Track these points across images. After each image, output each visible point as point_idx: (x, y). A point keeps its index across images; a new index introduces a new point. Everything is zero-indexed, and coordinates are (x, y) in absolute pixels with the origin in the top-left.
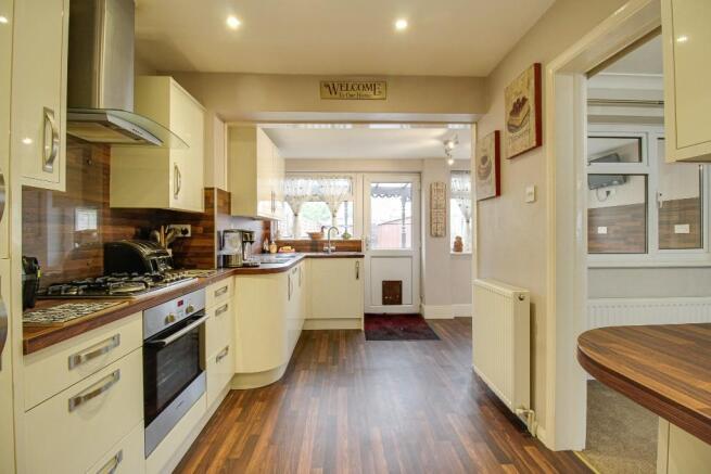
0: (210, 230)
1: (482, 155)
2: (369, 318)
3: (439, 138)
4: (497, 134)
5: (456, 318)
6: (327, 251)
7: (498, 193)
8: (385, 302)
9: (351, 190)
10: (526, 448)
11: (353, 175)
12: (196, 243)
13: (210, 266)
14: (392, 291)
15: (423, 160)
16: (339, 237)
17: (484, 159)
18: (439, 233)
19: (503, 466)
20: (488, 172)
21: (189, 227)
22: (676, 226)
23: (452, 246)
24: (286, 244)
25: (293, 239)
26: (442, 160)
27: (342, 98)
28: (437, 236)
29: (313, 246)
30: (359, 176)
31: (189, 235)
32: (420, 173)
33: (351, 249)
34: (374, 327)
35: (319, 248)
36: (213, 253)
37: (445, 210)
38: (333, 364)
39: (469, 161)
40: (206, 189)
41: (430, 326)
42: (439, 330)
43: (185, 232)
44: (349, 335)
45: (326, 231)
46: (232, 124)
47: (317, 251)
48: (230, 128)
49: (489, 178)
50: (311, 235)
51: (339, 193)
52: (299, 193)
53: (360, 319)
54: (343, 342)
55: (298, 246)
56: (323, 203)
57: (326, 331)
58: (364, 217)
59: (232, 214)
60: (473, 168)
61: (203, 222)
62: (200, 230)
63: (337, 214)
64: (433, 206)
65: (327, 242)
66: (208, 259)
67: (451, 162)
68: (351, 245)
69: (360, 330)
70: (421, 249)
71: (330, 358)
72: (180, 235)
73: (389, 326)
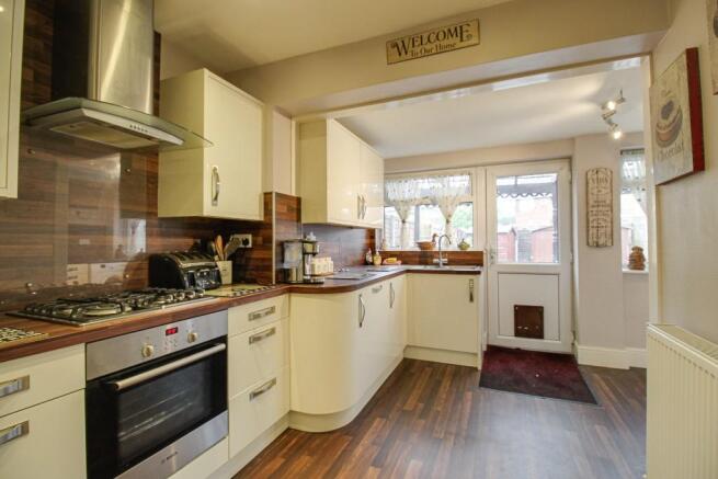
0: (269, 240)
1: (663, 102)
2: (493, 353)
3: (592, 99)
4: (693, 56)
5: (632, 369)
6: (437, 264)
7: (699, 165)
8: (518, 333)
9: (471, 190)
11: (472, 170)
12: (255, 255)
13: (267, 281)
14: (529, 319)
15: (572, 140)
16: (454, 247)
17: (667, 109)
18: (601, 242)
20: (675, 130)
21: (250, 237)
23: (626, 260)
24: (392, 254)
25: (399, 249)
26: (603, 137)
27: (415, 57)
28: (598, 246)
29: (421, 258)
30: (481, 171)
31: (250, 245)
32: (570, 159)
33: (468, 261)
34: (497, 367)
35: (429, 260)
36: (269, 268)
37: (612, 209)
38: (420, 417)
40: (265, 194)
41: (586, 378)
42: (599, 387)
43: (246, 242)
44: (459, 373)
45: (437, 239)
47: (426, 264)
49: (678, 141)
50: (421, 245)
51: (454, 194)
52: (407, 196)
53: (475, 355)
54: (446, 383)
55: (404, 257)
56: (437, 208)
57: (431, 364)
58: (487, 221)
61: (262, 232)
62: (260, 239)
63: (452, 220)
64: (591, 202)
65: (438, 253)
66: (267, 273)
67: (617, 135)
68: (469, 257)
69: (476, 369)
70: (572, 264)
71: (421, 405)
72: (242, 246)
73: (519, 367)
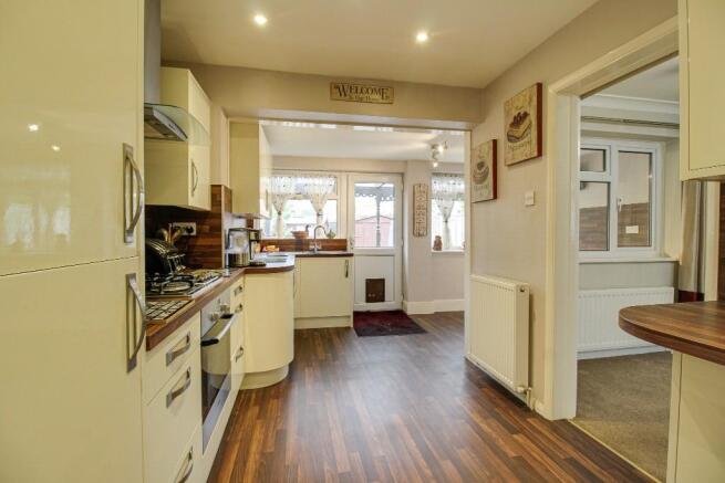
0: (218, 228)
1: (479, 161)
2: (357, 315)
3: (428, 142)
4: (495, 142)
5: (437, 313)
6: (313, 250)
7: (495, 197)
8: (368, 300)
9: (335, 190)
10: (529, 420)
11: (337, 174)
12: (201, 242)
13: (218, 265)
14: (375, 289)
15: (406, 162)
16: (323, 236)
17: (481, 165)
18: (421, 232)
19: (515, 436)
20: (485, 177)
21: (194, 225)
22: (628, 228)
23: (433, 244)
24: (270, 243)
25: (276, 238)
26: (426, 163)
27: (351, 100)
28: (420, 235)
29: (299, 244)
30: (344, 175)
31: (194, 233)
32: (402, 175)
33: (337, 247)
34: (362, 324)
35: (304, 247)
36: (220, 252)
37: (427, 210)
38: (334, 360)
39: (462, 165)
40: (213, 186)
41: (415, 321)
42: (423, 324)
43: (190, 230)
44: (340, 332)
45: (311, 230)
46: (234, 120)
47: (302, 250)
48: (231, 123)
49: (486, 183)
50: (295, 234)
51: (323, 193)
52: (283, 190)
53: (349, 317)
54: (336, 340)
55: (282, 246)
56: (309, 201)
58: (347, 214)
59: (234, 212)
60: (467, 172)
61: (208, 221)
62: (206, 228)
63: (322, 213)
64: (416, 207)
65: (313, 241)
66: (217, 259)
67: (435, 165)
68: (336, 244)
69: (349, 328)
70: (403, 247)
71: (330, 355)
72: (185, 233)
73: (376, 322)
